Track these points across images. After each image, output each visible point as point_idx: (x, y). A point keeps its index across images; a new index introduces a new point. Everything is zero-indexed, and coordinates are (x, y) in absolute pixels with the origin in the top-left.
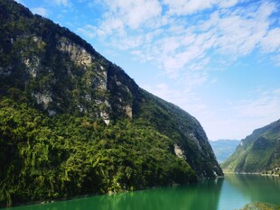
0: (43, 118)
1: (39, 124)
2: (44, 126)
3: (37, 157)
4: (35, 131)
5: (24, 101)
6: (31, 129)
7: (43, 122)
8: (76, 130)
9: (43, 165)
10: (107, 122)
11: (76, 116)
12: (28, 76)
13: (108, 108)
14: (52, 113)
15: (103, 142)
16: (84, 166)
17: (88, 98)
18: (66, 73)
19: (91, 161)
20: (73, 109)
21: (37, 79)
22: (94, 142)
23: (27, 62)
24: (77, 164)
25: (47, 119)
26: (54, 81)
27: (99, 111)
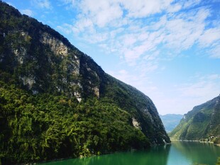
0: (28, 96)
1: (25, 101)
2: (28, 103)
3: (23, 128)
4: (21, 106)
5: (13, 83)
6: (18, 105)
7: (28, 100)
8: (55, 106)
9: (27, 134)
10: (79, 100)
11: (55, 95)
12: (17, 63)
13: (80, 89)
14: (35, 92)
15: (76, 116)
16: (60, 135)
17: (64, 81)
18: (47, 60)
19: (66, 131)
20: (53, 90)
21: (24, 65)
22: (69, 116)
23: (16, 52)
24: (55, 133)
25: (31, 97)
26: (38, 67)
27: (73, 91)
